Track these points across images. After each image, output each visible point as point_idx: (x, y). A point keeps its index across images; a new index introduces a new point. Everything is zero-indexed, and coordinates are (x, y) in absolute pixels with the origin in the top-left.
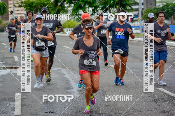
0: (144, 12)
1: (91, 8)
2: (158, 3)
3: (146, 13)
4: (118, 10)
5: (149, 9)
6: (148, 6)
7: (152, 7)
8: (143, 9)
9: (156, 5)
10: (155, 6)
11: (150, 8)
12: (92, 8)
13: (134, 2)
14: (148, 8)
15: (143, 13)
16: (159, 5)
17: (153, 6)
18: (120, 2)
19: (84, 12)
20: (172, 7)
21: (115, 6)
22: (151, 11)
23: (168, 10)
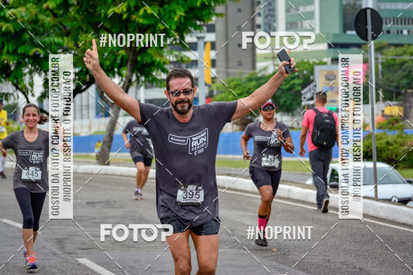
0: (218, 88)
1: (40, 74)
2: (261, 61)
3: (222, 92)
4: (127, 83)
5: (233, 81)
6: (230, 70)
7: (241, 73)
8: (213, 79)
9: (254, 67)
10: (251, 72)
11: (236, 77)
12: (43, 74)
13: (176, 56)
14: (231, 78)
15: (215, 93)
16: (265, 68)
17: (244, 71)
18: (131, 57)
19: (17, 88)
20: (305, 72)
21: (116, 70)
22: (240, 85)
23: (292, 82)
